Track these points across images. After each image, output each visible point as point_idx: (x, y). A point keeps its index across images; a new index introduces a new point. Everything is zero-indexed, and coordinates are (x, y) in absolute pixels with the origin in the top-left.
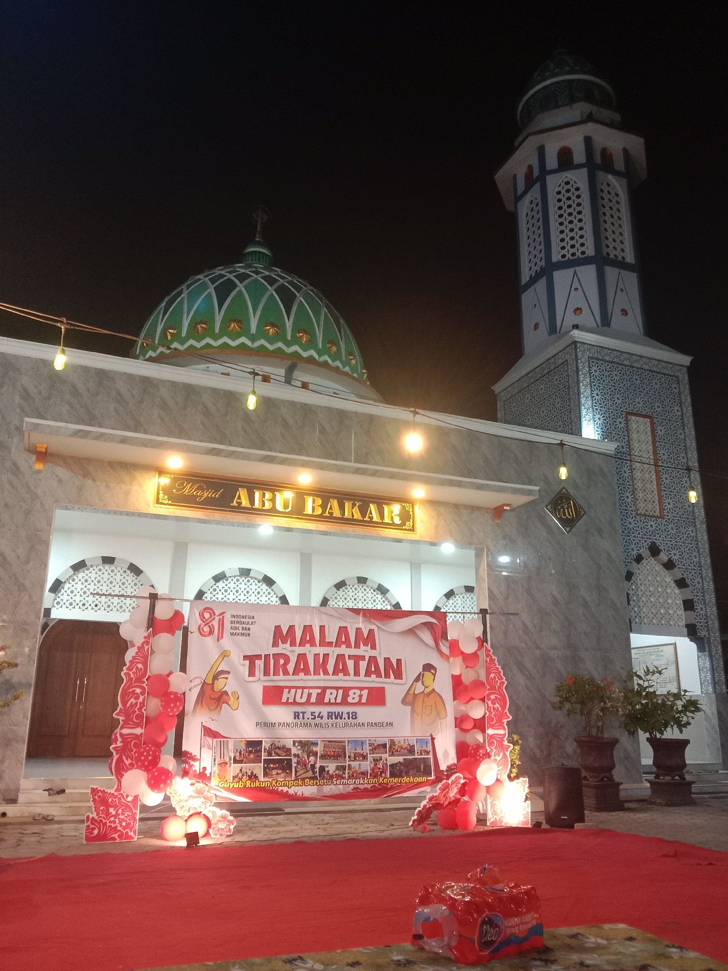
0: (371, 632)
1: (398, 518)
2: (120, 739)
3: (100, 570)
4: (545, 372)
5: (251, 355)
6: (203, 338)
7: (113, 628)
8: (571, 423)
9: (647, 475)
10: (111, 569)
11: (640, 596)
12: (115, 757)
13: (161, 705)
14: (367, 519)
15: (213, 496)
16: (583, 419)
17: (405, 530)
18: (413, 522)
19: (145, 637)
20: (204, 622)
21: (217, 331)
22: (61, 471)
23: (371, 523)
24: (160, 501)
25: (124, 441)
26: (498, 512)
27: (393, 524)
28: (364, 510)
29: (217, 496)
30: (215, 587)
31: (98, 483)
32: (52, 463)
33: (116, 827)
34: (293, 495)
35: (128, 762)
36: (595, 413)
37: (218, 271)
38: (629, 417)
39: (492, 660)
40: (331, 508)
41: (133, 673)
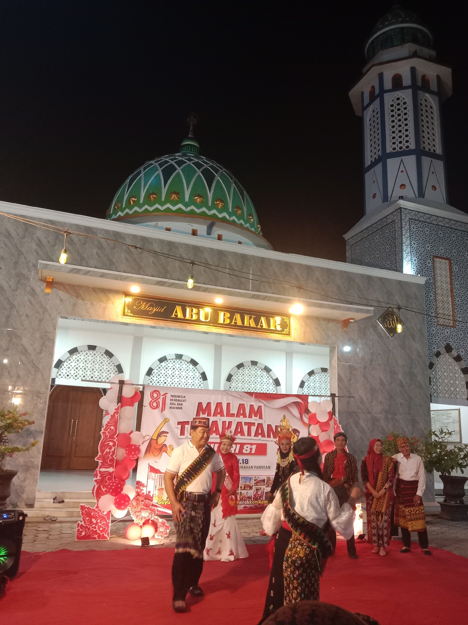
0: (260, 407)
1: (279, 326)
2: (99, 475)
3: (87, 354)
4: (380, 227)
5: (185, 217)
6: (154, 205)
8: (396, 263)
9: (445, 299)
10: (94, 353)
11: (438, 379)
12: (96, 485)
13: (126, 452)
14: (259, 327)
15: (160, 310)
16: (404, 261)
17: (284, 334)
18: (289, 329)
19: (116, 409)
20: (153, 400)
21: (163, 200)
22: (62, 294)
23: (262, 329)
24: (126, 314)
25: (103, 276)
26: (346, 323)
27: (276, 330)
28: (257, 321)
29: (162, 311)
30: (159, 366)
31: (86, 302)
32: (56, 288)
33: (97, 531)
34: (211, 311)
35: (104, 490)
36: (412, 256)
37: (164, 159)
38: (435, 259)
39: (338, 427)
40: (235, 320)
41: (108, 432)
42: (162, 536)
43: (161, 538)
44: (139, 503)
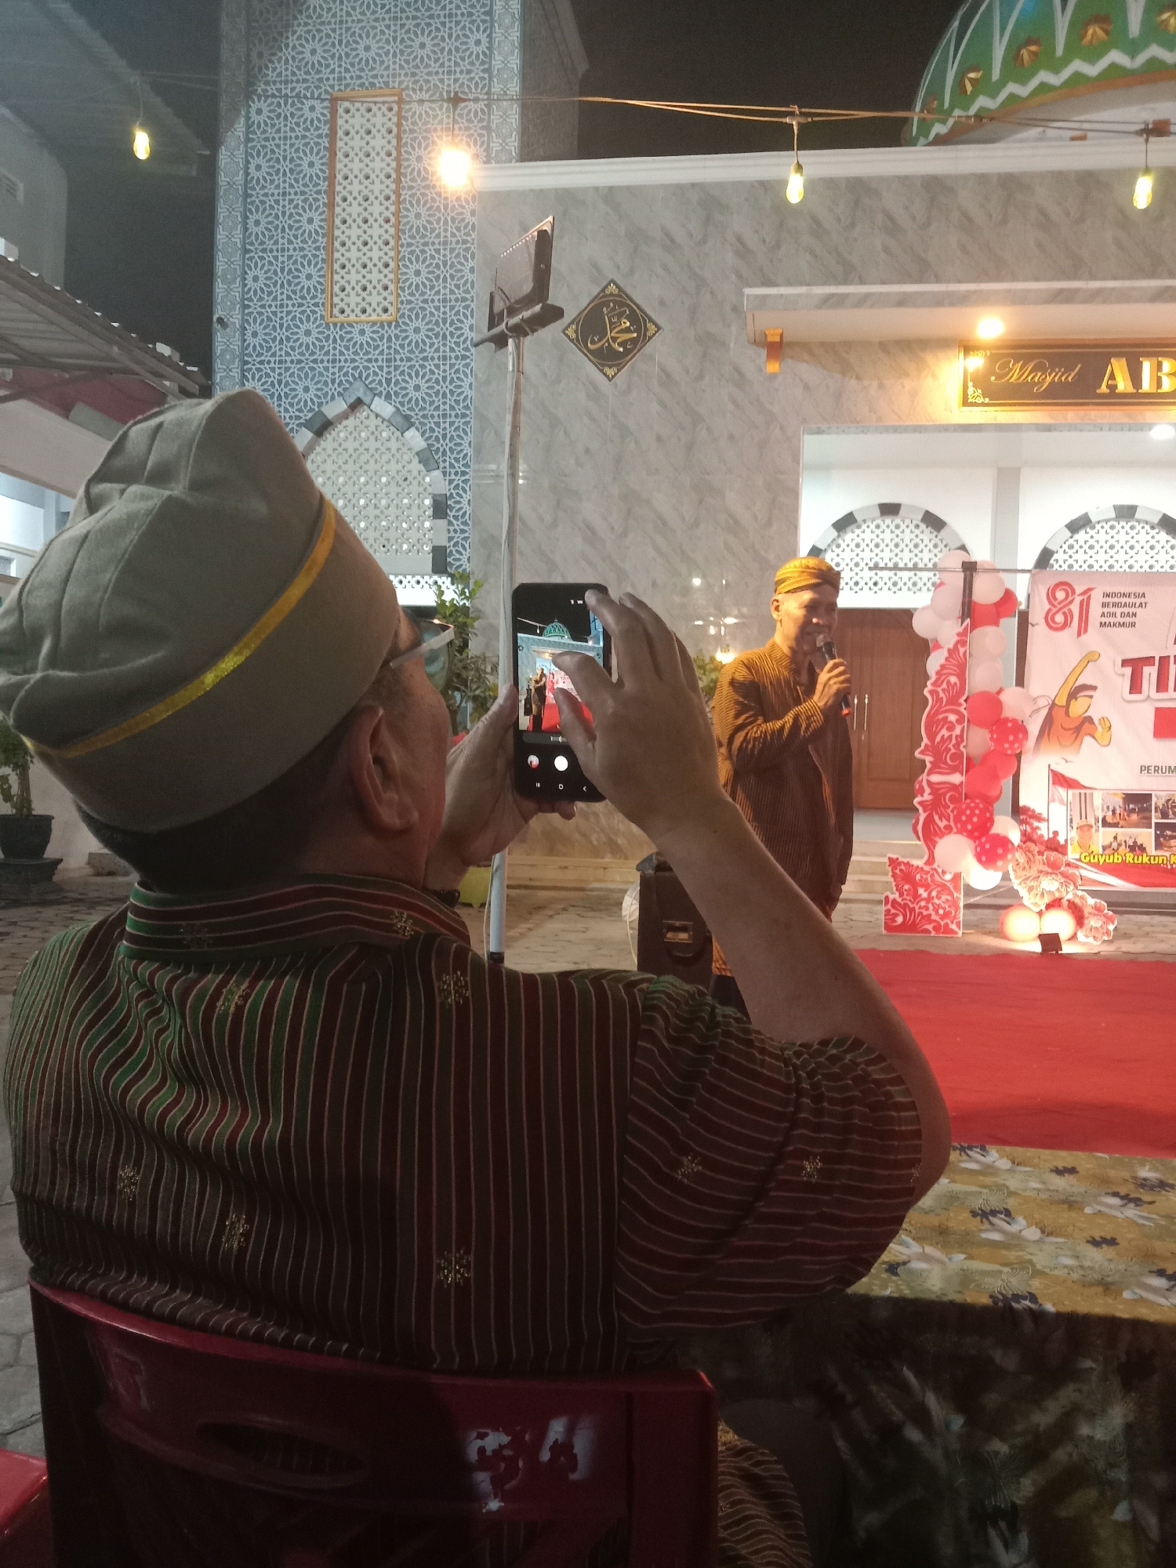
2: (928, 790)
3: (878, 527)
5: (1132, 83)
6: (1033, 74)
7: (902, 618)
10: (894, 523)
12: (922, 816)
13: (992, 739)
15: (1063, 378)
19: (959, 634)
21: (1060, 54)
22: (807, 370)
24: (969, 401)
25: (903, 301)
29: (1070, 379)
30: (1071, 541)
31: (866, 383)
32: (792, 358)
33: (931, 915)
35: (942, 824)
41: (943, 690)
42: (1095, 938)
43: (1094, 943)
44: (1031, 857)
